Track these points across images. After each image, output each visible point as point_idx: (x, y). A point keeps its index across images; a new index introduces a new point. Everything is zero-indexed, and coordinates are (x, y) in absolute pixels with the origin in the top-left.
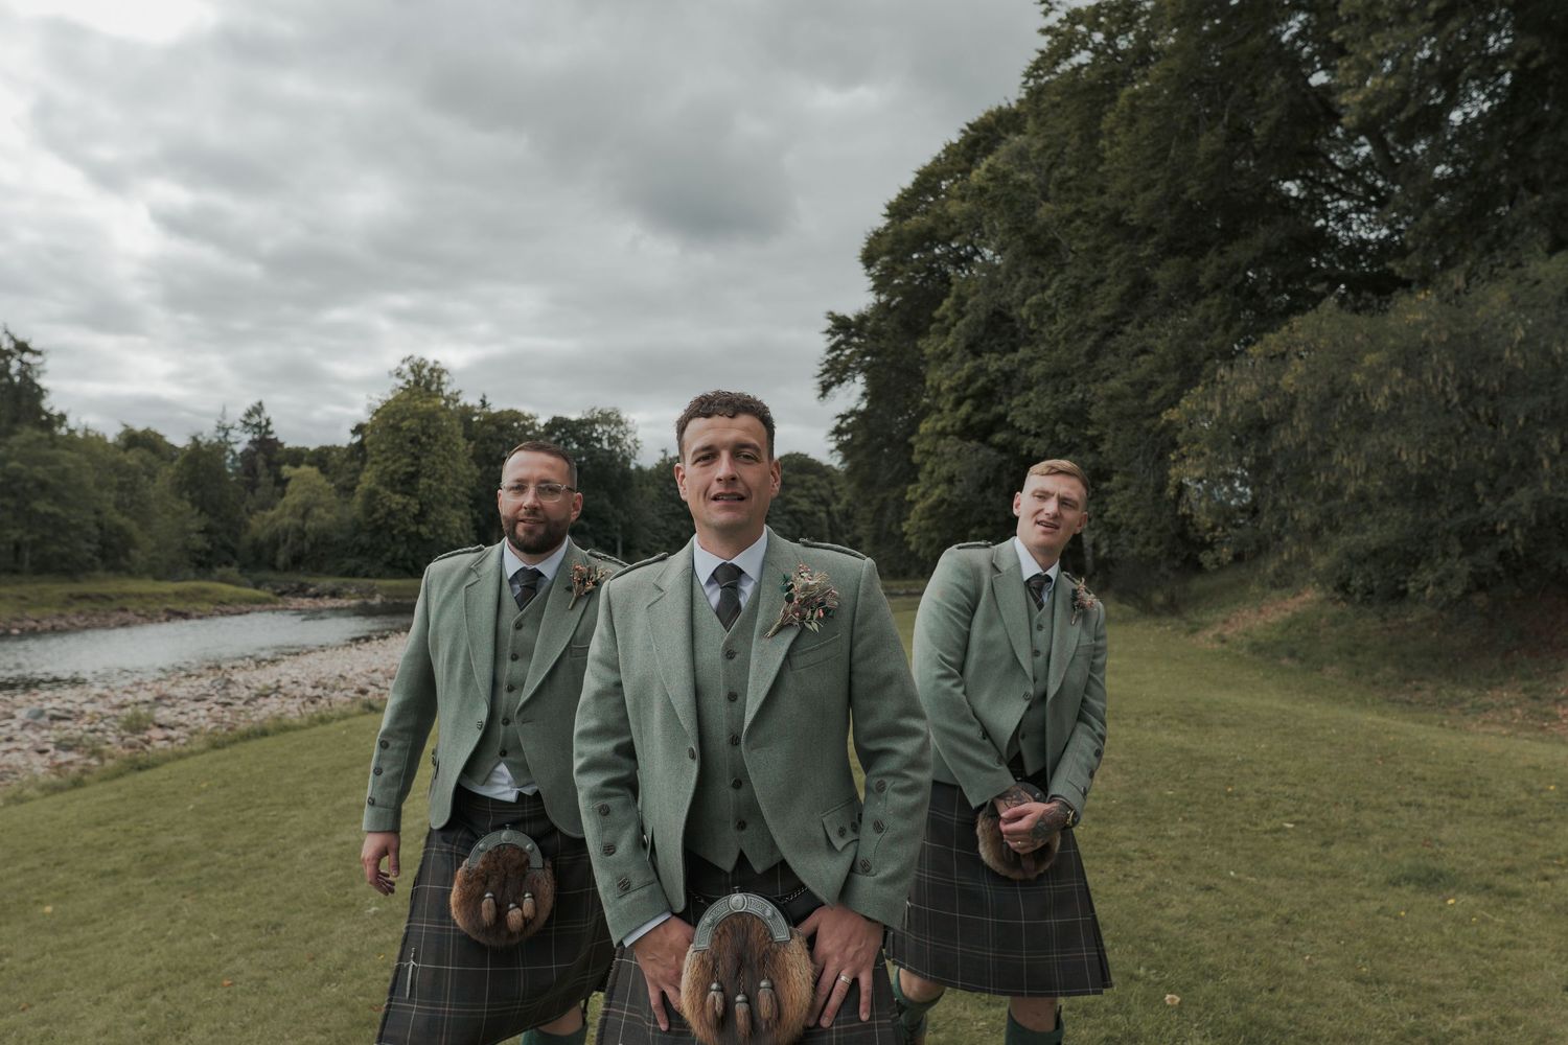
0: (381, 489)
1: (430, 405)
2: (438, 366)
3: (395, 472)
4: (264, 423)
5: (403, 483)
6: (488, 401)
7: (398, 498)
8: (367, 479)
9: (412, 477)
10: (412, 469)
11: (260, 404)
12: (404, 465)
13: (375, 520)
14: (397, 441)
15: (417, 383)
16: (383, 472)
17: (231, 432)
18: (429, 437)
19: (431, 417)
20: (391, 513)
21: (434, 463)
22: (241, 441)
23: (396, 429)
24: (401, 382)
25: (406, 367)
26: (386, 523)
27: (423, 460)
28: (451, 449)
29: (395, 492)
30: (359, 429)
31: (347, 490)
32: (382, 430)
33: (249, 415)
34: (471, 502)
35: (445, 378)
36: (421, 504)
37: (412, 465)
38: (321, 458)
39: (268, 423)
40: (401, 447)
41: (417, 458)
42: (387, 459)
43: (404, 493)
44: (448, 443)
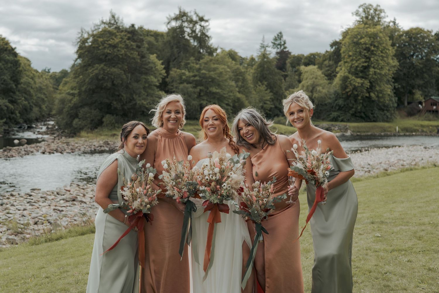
0: (350, 76)
1: (375, 30)
2: (379, 8)
3: (357, 67)
4: (283, 43)
5: (362, 72)
6: (397, 22)
7: (359, 80)
8: (342, 71)
9: (366, 68)
10: (366, 64)
11: (281, 33)
12: (361, 62)
13: (347, 93)
14: (358, 50)
15: (367, 18)
16: (351, 67)
17: (268, 49)
18: (375, 46)
19: (374, 36)
20: (355, 88)
21: (377, 60)
22: (272, 53)
23: (357, 44)
24: (358, 18)
25: (361, 10)
26: (353, 93)
27: (372, 59)
28: (386, 52)
29: (357, 77)
30: (335, 44)
31: (330, 76)
32: (350, 44)
33: (276, 39)
34: (393, 80)
35: (382, 15)
36: (370, 82)
37: (365, 62)
38: (311, 60)
39: (285, 43)
40: (360, 52)
41: (369, 58)
42: (352, 60)
43: (362, 77)
44: (384, 50)
